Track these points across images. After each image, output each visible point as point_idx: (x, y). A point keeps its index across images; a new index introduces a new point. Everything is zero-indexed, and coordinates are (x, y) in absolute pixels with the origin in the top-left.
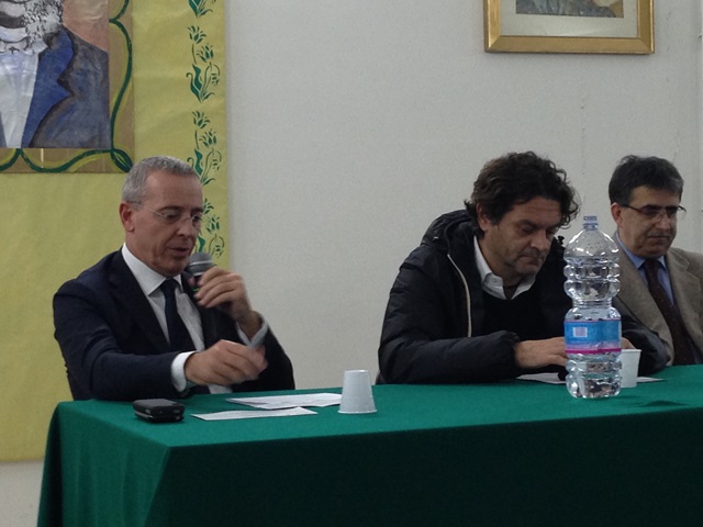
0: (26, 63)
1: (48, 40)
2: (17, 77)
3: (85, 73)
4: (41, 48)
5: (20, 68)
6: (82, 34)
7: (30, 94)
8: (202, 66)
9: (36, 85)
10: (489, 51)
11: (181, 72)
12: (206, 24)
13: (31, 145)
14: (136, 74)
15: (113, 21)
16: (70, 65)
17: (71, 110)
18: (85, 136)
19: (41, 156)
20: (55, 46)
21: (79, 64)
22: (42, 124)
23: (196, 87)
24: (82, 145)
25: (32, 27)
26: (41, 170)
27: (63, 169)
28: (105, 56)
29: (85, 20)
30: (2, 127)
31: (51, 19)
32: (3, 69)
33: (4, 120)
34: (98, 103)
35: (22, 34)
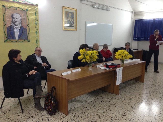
0: (18, 30)
1: (20, 27)
2: (17, 32)
3: (24, 31)
4: (20, 28)
5: (17, 30)
7: (19, 34)
8: (37, 31)
9: (19, 33)
10: (63, 30)
11: (35, 31)
12: (37, 26)
13: (19, 39)
14: (30, 32)
15: (27, 26)
16: (23, 30)
18: (25, 38)
19: (20, 40)
20: (21, 28)
21: (24, 30)
22: (20, 37)
23: (36, 33)
24: (24, 39)
25: (19, 26)
26: (20, 42)
27: (22, 42)
29: (24, 25)
30: (15, 37)
31: (21, 25)
32: (15, 31)
33: (16, 36)
34: (26, 35)
35: (17, 27)
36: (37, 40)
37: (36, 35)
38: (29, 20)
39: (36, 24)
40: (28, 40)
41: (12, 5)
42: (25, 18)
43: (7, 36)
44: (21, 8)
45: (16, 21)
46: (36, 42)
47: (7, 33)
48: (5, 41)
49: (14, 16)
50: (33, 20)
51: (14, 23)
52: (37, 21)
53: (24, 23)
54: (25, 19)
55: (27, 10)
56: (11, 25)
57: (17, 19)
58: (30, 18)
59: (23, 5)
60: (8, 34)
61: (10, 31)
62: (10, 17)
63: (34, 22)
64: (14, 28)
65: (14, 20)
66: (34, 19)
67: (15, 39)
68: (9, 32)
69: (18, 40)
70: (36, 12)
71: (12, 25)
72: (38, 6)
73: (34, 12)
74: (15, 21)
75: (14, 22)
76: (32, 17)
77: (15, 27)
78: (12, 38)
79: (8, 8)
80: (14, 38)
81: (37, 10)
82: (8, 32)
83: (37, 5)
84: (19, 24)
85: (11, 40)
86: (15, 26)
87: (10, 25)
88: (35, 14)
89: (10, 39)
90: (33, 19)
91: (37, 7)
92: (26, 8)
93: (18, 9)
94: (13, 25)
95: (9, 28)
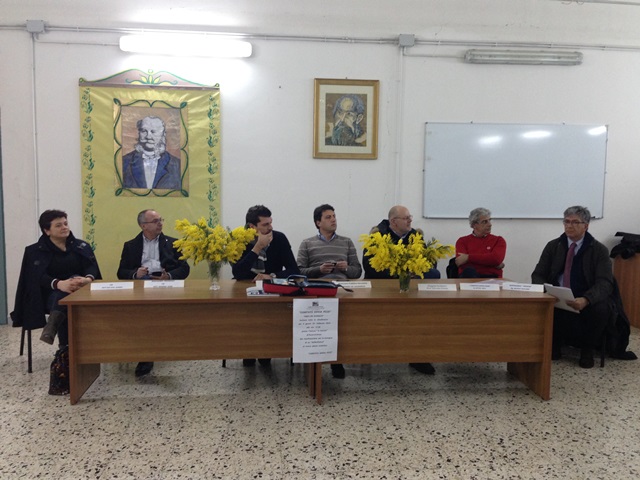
0: (154, 163)
3: (173, 166)
4: (159, 158)
5: (152, 164)
7: (155, 172)
8: (212, 163)
9: (157, 169)
10: (313, 158)
11: (205, 165)
12: (213, 150)
13: (155, 188)
14: (190, 166)
15: (182, 149)
16: (168, 163)
17: (168, 177)
18: (172, 185)
20: (163, 157)
22: (159, 181)
23: (210, 170)
24: (172, 188)
25: (156, 151)
26: (159, 196)
27: (165, 196)
28: (179, 161)
29: (173, 149)
30: (145, 183)
31: (162, 149)
32: (146, 164)
33: (147, 180)
34: (177, 175)
35: (153, 153)
36: (212, 191)
37: (209, 175)
38: (189, 133)
39: (210, 143)
41: (141, 95)
42: (176, 128)
43: (124, 178)
44: (165, 100)
45: (149, 137)
46: (210, 197)
47: (124, 171)
48: (118, 193)
49: (145, 126)
51: (144, 145)
52: (215, 133)
53: (172, 142)
54: (175, 131)
55: (184, 105)
56: (136, 151)
57: (152, 132)
58: (191, 127)
59: (171, 94)
60: (125, 175)
61: (131, 165)
62: (133, 129)
63: (204, 138)
64: (144, 156)
65: (143, 135)
66: (203, 129)
67: (145, 187)
68: (129, 167)
70: (212, 108)
71: (139, 148)
72: (218, 90)
73: (206, 108)
74: (147, 139)
75: (145, 141)
77: (146, 154)
78: (135, 184)
79: (127, 105)
80: (141, 184)
82: (124, 169)
83: (216, 88)
84: (159, 145)
86: (146, 152)
87: (132, 150)
88: (210, 114)
89: (131, 186)
90: (200, 128)
91: (216, 94)
92: (181, 99)
93: (155, 105)
95: (130, 157)
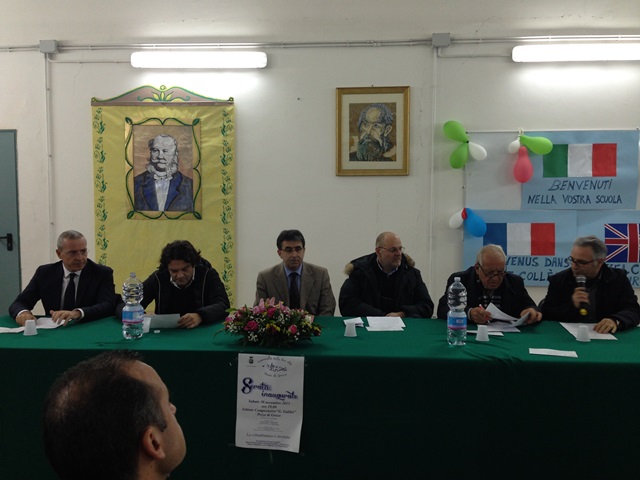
0: (166, 183)
1: (173, 175)
3: (185, 186)
4: (171, 178)
5: (164, 185)
6: (184, 173)
7: (167, 194)
8: (226, 183)
9: (169, 191)
10: (338, 175)
11: (219, 185)
12: (227, 169)
13: (168, 210)
14: (203, 186)
15: (194, 169)
16: (180, 184)
17: (180, 199)
18: (185, 207)
19: (171, 214)
20: (175, 178)
21: (183, 183)
22: (171, 203)
23: (224, 190)
24: (184, 210)
25: (168, 171)
26: (170, 218)
27: (177, 218)
28: (192, 181)
29: (185, 169)
30: (157, 205)
31: (174, 169)
32: (157, 186)
33: (159, 202)
35: (164, 173)
36: (227, 213)
37: (222, 196)
38: (203, 151)
39: (224, 162)
40: (194, 212)
41: (153, 113)
42: (188, 146)
43: (135, 200)
44: (176, 117)
45: (161, 157)
46: (224, 220)
47: (135, 193)
48: (130, 216)
49: (156, 146)
50: (215, 149)
51: (155, 165)
52: (229, 150)
53: (184, 162)
54: (187, 150)
55: (196, 122)
56: (147, 172)
57: (164, 151)
58: (204, 145)
59: (183, 110)
60: (137, 197)
61: (143, 186)
62: (145, 148)
63: (218, 157)
64: (155, 177)
65: (155, 154)
66: (217, 147)
67: (157, 209)
68: (141, 189)
69: (166, 213)
70: (226, 124)
71: (151, 168)
72: (232, 104)
73: (220, 125)
74: (158, 159)
75: (156, 161)
76: (211, 142)
77: (157, 175)
78: (146, 206)
79: (139, 124)
80: (153, 206)
81: (231, 117)
85: (146, 212)
86: (158, 173)
88: (223, 131)
89: (143, 209)
91: (230, 109)
92: (193, 116)
93: (167, 123)
94: (154, 170)
95: (142, 178)
